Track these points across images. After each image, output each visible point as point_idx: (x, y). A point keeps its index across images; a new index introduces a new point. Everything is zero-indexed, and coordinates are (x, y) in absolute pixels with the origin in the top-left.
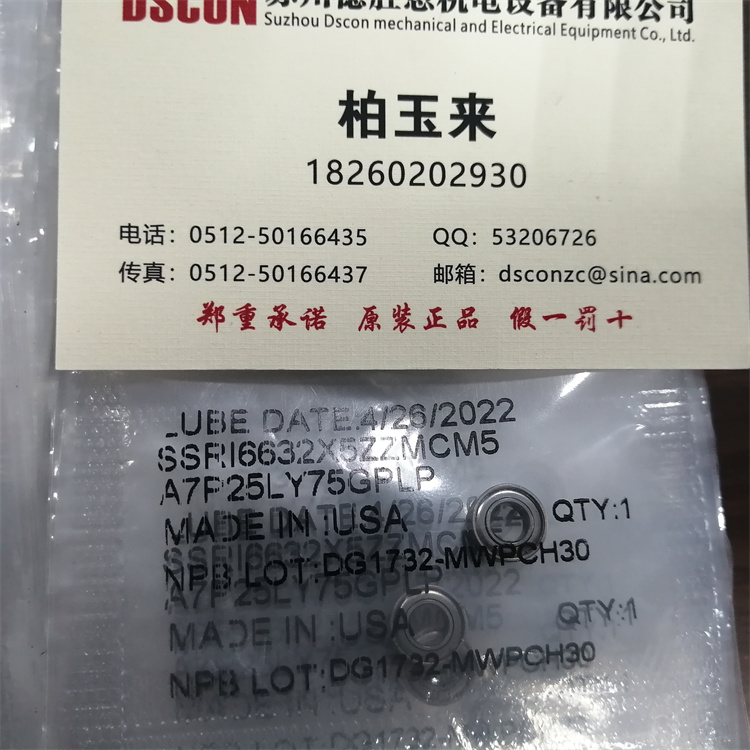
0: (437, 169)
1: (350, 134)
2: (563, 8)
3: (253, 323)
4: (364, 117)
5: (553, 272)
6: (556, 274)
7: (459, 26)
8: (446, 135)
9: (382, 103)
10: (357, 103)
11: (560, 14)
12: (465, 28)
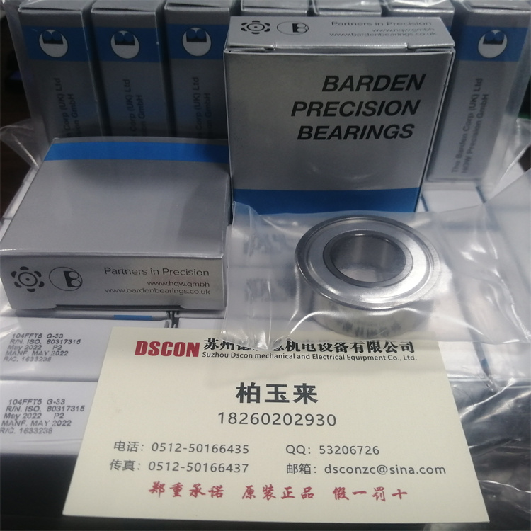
0: (287, 417)
1: (242, 401)
2: (347, 349)
3: (180, 493)
4: (249, 394)
5: (356, 468)
6: (358, 470)
7: (296, 356)
8: (291, 401)
9: (258, 388)
10: (246, 388)
11: (346, 351)
12: (299, 357)
